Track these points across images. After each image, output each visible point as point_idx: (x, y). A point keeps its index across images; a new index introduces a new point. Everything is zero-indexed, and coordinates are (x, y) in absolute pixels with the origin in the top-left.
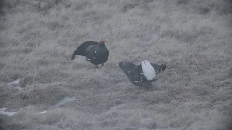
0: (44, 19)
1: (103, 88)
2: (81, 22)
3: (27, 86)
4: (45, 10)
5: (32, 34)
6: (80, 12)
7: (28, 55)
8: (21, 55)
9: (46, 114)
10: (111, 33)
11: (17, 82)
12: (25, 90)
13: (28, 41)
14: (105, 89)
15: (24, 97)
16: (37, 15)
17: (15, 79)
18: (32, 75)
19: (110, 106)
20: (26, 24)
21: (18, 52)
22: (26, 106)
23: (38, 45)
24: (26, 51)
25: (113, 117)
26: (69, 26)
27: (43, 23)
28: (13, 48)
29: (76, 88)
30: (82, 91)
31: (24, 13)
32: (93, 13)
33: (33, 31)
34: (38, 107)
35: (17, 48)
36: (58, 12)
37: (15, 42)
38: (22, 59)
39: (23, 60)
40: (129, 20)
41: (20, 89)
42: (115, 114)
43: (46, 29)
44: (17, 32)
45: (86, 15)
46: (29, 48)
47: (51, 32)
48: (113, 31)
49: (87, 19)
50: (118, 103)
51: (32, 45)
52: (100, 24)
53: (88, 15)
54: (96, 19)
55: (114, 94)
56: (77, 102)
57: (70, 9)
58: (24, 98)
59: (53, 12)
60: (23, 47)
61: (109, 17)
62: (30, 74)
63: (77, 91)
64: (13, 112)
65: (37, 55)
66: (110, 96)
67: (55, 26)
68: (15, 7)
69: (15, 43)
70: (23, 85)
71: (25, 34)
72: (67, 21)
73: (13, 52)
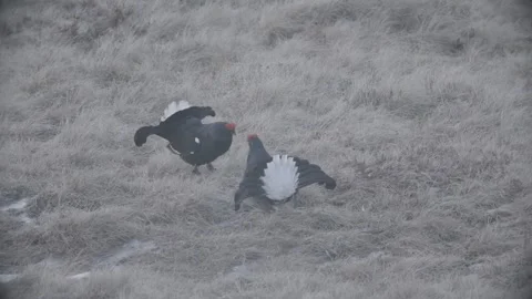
0: (85, 61)
1: (219, 221)
2: (169, 68)
3: (43, 213)
4: (88, 41)
5: (57, 95)
6: (169, 47)
7: (48, 143)
8: (31, 143)
9: (85, 279)
10: (239, 96)
11: (21, 205)
12: (38, 223)
13: (48, 110)
14: (222, 225)
15: (37, 241)
16: (68, 51)
17: (17, 198)
18: (55, 190)
19: (234, 264)
20: (43, 73)
21: (23, 136)
22: (41, 260)
23: (71, 122)
24: (44, 135)
25: (239, 287)
26: (142, 78)
27: (82, 70)
28: (14, 127)
29: (155, 220)
30: (169, 228)
31: (38, 45)
32: (198, 48)
33: (59, 87)
34: (69, 264)
35: (23, 126)
36: (117, 45)
37: (16, 113)
38: (33, 152)
39: (34, 155)
40: (281, 65)
41: (27, 220)
42: (245, 283)
43: (88, 84)
44: (24, 90)
45: (181, 52)
46: (49, 127)
47: (99, 92)
48: (243, 89)
49: (182, 63)
50: (253, 257)
51: (56, 121)
52: (214, 74)
53: (187, 52)
54: (205, 61)
55: (245, 235)
56: (158, 252)
57: (145, 39)
58: (35, 243)
59: (105, 44)
60: (36, 126)
61: (235, 59)
62: (52, 188)
63: (159, 228)
64: (10, 273)
65: (68, 143)
66: (233, 241)
67: (109, 77)
68: (18, 32)
69: (18, 116)
70: (34, 212)
71: (40, 95)
72: (136, 66)
73: (13, 135)
